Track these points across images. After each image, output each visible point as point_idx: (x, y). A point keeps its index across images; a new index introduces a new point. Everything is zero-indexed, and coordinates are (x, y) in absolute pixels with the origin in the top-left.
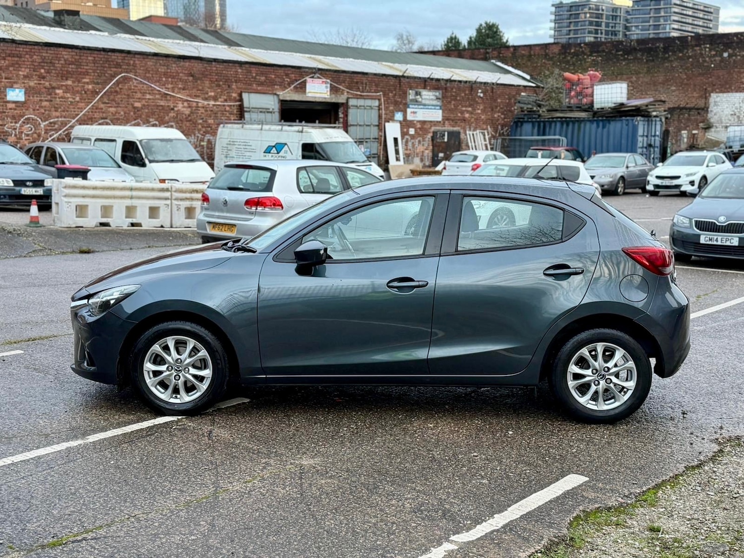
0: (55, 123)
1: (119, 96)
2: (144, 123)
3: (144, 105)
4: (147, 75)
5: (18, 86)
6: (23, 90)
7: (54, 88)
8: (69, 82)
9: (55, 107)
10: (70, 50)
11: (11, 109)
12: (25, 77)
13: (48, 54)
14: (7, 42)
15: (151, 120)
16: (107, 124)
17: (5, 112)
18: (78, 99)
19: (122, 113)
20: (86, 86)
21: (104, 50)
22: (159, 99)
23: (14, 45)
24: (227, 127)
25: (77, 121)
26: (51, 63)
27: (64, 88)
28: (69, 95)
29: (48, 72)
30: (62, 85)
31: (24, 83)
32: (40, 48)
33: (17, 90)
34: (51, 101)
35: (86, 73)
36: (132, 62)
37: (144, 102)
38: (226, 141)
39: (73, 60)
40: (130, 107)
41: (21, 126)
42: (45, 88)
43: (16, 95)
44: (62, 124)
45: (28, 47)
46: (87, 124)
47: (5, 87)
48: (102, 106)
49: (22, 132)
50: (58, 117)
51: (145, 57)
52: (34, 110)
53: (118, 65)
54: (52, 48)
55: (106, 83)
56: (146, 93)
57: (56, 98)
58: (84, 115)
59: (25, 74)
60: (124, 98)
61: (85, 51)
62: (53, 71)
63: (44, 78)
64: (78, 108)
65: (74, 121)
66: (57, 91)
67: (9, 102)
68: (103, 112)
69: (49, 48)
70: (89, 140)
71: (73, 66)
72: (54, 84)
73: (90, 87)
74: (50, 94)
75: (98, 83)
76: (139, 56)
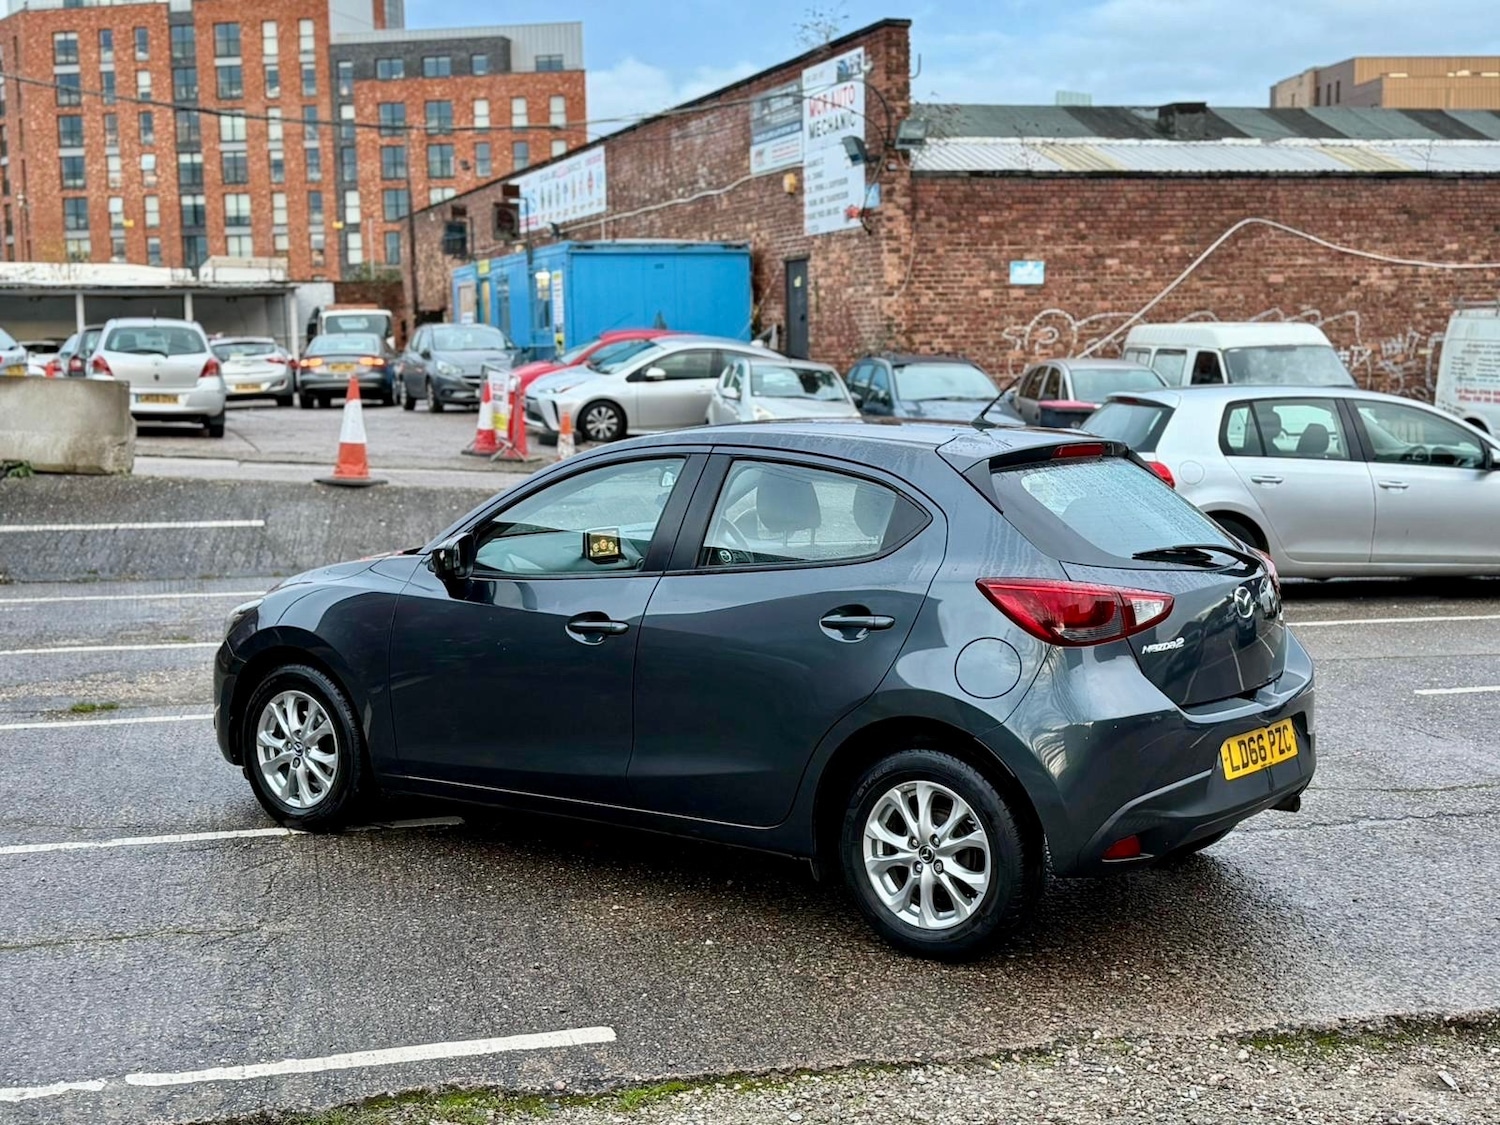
0: (1099, 322)
1: (1237, 264)
2: (1288, 315)
3: (1290, 279)
4: (1302, 218)
5: (1033, 256)
6: (1042, 263)
7: (1102, 256)
8: (1134, 244)
9: (1101, 292)
10: (1140, 182)
11: (1016, 299)
12: (1047, 239)
13: (1092, 193)
14: (1018, 177)
15: (1304, 307)
16: (1207, 319)
17: (1005, 306)
18: (1148, 274)
19: (1241, 297)
20: (1168, 249)
21: (1210, 175)
22: (1323, 265)
23: (1030, 181)
24: (1467, 316)
25: (1145, 316)
26: (1100, 208)
27: (1122, 254)
28: (1130, 267)
29: (1092, 226)
30: (1119, 250)
31: (1044, 250)
32: (1080, 182)
33: (1030, 265)
34: (1095, 280)
35: (1171, 224)
36: (1269, 195)
37: (1290, 272)
38: (1462, 345)
39: (1145, 200)
40: (1259, 284)
41: (1034, 330)
42: (1085, 257)
43: (1028, 272)
44: (1113, 322)
45: (1056, 182)
46: (1165, 321)
47: (1008, 260)
48: (1199, 284)
49: (1035, 342)
50: (1106, 311)
51: (1301, 181)
52: (1060, 299)
53: (1238, 204)
54: (1104, 181)
55: (1207, 241)
56: (1297, 254)
57: (1104, 274)
58: (1160, 304)
59: (1048, 232)
60: (1247, 267)
61: (1171, 182)
62: (1104, 225)
63: (1083, 238)
64: (1149, 292)
65: (1137, 316)
66: (1109, 262)
67: (1013, 287)
68: (1199, 298)
69: (1097, 182)
70: (1148, 352)
71: (1144, 212)
72: (1103, 249)
73: (1176, 249)
74: (1094, 268)
75: (1193, 242)
76: (1286, 182)
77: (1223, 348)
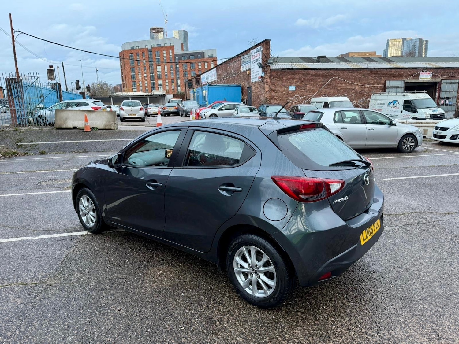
0: (306, 97)
1: (331, 86)
2: (341, 95)
3: (341, 88)
4: (344, 77)
5: (293, 85)
6: (295, 86)
7: (306, 85)
8: (312, 82)
9: (306, 92)
10: (314, 70)
11: (290, 93)
12: (296, 82)
13: (305, 72)
14: (291, 70)
15: (344, 94)
16: (326, 96)
17: (288, 95)
18: (315, 88)
19: (332, 92)
20: (319, 83)
21: (327, 69)
22: (348, 86)
23: (293, 71)
24: (375, 95)
25: (314, 96)
26: (306, 76)
27: (310, 84)
28: (312, 87)
29: (304, 79)
30: (309, 84)
31: (295, 84)
32: (302, 70)
33: (293, 87)
34: (305, 89)
35: (320, 78)
36: (338, 72)
37: (341, 87)
38: (374, 101)
39: (315, 74)
40: (336, 90)
41: (293, 99)
42: (303, 85)
43: (292, 88)
44: (308, 97)
45: (298, 71)
46: (318, 97)
47: (289, 86)
48: (324, 90)
49: (293, 101)
50: (307, 95)
51: (344, 70)
52: (298, 93)
53: (332, 74)
54: (307, 70)
55: (326, 81)
56: (343, 84)
57: (307, 88)
58: (317, 94)
59: (296, 80)
60: (334, 86)
61: (320, 70)
62: (307, 79)
63: (303, 81)
64: (315, 91)
65: (313, 96)
66: (308, 86)
67: (289, 91)
68: (324, 92)
69: (305, 70)
70: (315, 103)
71: (314, 76)
72: (306, 83)
73: (320, 83)
74: (305, 87)
75: (323, 82)
76: (341, 70)
77: (330, 101)
